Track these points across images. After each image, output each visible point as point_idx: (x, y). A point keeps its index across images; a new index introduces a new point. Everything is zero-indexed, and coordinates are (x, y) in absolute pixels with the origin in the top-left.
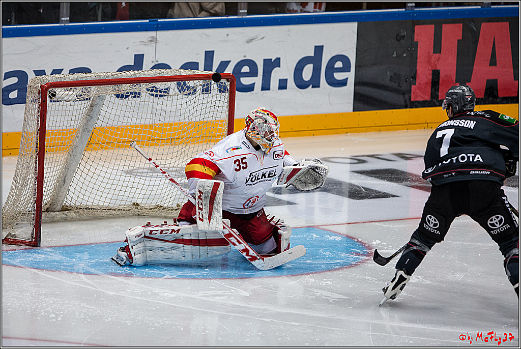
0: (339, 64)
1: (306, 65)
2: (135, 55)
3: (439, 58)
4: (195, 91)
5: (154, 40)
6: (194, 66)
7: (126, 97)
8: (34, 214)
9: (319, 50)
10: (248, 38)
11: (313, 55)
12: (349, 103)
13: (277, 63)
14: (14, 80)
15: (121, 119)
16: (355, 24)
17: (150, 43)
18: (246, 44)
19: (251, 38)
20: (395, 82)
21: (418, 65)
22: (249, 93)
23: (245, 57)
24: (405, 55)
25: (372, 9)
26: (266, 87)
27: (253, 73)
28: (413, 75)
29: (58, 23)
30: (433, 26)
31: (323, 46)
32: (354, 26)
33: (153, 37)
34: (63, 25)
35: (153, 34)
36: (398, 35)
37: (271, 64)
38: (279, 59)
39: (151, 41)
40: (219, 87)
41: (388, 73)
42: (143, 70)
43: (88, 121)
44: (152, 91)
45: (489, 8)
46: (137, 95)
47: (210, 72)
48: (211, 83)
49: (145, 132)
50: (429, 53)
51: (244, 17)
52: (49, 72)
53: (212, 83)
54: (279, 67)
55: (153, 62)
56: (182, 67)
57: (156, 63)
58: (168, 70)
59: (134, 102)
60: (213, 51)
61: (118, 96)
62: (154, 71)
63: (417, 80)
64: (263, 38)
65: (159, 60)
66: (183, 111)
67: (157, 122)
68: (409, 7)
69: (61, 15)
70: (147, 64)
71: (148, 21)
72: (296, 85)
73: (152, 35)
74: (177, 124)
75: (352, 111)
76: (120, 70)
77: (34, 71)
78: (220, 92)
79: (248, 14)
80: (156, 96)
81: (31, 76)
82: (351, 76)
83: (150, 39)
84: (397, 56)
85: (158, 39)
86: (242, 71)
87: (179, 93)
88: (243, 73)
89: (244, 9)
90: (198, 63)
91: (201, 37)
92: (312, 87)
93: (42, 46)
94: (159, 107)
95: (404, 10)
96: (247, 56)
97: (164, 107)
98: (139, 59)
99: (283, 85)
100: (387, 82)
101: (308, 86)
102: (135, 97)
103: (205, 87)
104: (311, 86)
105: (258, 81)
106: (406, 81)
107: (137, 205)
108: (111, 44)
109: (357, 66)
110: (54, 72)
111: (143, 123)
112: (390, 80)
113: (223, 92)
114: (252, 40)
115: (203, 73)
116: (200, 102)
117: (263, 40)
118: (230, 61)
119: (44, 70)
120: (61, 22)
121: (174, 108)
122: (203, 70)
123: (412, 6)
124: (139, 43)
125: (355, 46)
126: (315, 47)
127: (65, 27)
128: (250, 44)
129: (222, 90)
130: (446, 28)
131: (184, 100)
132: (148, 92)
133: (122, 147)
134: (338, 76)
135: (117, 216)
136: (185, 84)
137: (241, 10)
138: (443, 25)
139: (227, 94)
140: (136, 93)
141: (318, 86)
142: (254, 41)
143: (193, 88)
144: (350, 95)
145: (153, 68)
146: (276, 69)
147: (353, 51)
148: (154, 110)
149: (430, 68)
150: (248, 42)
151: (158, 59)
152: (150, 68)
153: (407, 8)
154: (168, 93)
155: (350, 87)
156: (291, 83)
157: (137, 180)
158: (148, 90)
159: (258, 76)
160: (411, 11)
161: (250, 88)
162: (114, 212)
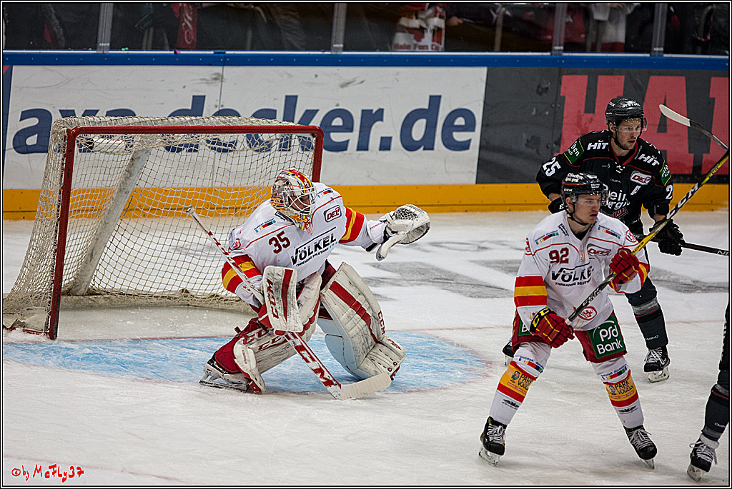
0: (460, 121)
1: (417, 119)
2: (193, 96)
3: (592, 120)
4: (270, 146)
5: (219, 78)
6: (270, 114)
7: (179, 150)
8: (50, 298)
9: (435, 101)
10: (342, 82)
11: (426, 107)
12: (471, 172)
13: (379, 115)
14: (33, 122)
15: (171, 178)
16: (484, 70)
17: (214, 82)
18: (340, 89)
19: (347, 82)
20: (532, 148)
21: (564, 126)
22: (340, 153)
23: (338, 105)
24: (547, 113)
25: (507, 51)
26: (363, 146)
27: (348, 127)
28: (557, 139)
29: (95, 49)
30: (586, 77)
31: (440, 96)
32: (482, 72)
33: (218, 74)
34: (101, 52)
35: (218, 69)
36: (539, 86)
37: (371, 117)
38: (382, 110)
39: (215, 79)
40: (302, 142)
41: (525, 136)
42: (203, 117)
43: (126, 178)
44: (213, 143)
45: (660, 58)
46: (193, 148)
47: (291, 124)
48: (291, 137)
49: (202, 197)
50: (579, 112)
51: (338, 53)
52: (79, 113)
53: (293, 138)
54: (382, 120)
55: (216, 107)
56: (254, 116)
57: (221, 108)
58: (235, 118)
59: (189, 157)
60: (297, 96)
61: (168, 149)
62: (217, 118)
63: (562, 146)
64: (362, 82)
65: (224, 104)
66: (253, 172)
67: (218, 184)
68: (555, 50)
69: (99, 40)
70: (209, 108)
71: (212, 52)
72: (403, 146)
73: (217, 72)
74: (243, 189)
75: (474, 182)
76: (173, 115)
77: (60, 111)
78: (303, 150)
79: (345, 49)
80: (219, 150)
81: (56, 117)
82: (475, 137)
83: (214, 76)
84: (536, 115)
85: (225, 77)
86: (333, 124)
87: (248, 147)
88: (335, 126)
89: (338, 43)
90: (275, 111)
91: (282, 76)
92: (424, 149)
93: (72, 79)
94: (222, 165)
95: (548, 54)
96: (340, 104)
97: (228, 166)
98: (199, 102)
99: (385, 144)
100: (522, 147)
101: (420, 147)
102: (190, 150)
103: (283, 142)
104: (422, 148)
105: (353, 138)
106: (548, 147)
107: (187, 292)
108: (163, 81)
109: (485, 125)
110: (86, 113)
111: (200, 185)
112: (526, 145)
113: (306, 150)
114: (348, 83)
115: (281, 124)
116: (276, 160)
117: (362, 84)
118: (317, 111)
119: (74, 111)
120: (98, 49)
121: (241, 168)
122: (281, 120)
123: (559, 50)
124: (200, 81)
125: (482, 98)
126: (431, 97)
127: (104, 56)
128: (345, 89)
129: (305, 146)
130: (602, 80)
131: (255, 158)
132: (209, 145)
133: (171, 215)
134: (459, 137)
135: (160, 305)
136: (257, 137)
137: (335, 44)
138: (600, 77)
139: (311, 153)
140: (192, 145)
141: (431, 147)
142: (351, 85)
143: (267, 142)
144: (473, 161)
145: (216, 115)
146: (378, 123)
147: (480, 105)
148: (216, 169)
149: (579, 132)
150: (342, 86)
151: (224, 102)
152: (213, 113)
153: (553, 52)
154: (234, 148)
155: (474, 151)
156: (396, 143)
157: (189, 259)
158: (208, 142)
159: (354, 132)
160: (558, 56)
161: (342, 147)
162: (155, 299)
